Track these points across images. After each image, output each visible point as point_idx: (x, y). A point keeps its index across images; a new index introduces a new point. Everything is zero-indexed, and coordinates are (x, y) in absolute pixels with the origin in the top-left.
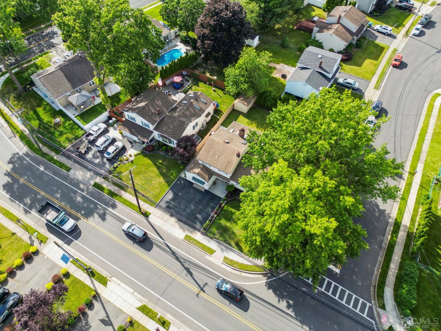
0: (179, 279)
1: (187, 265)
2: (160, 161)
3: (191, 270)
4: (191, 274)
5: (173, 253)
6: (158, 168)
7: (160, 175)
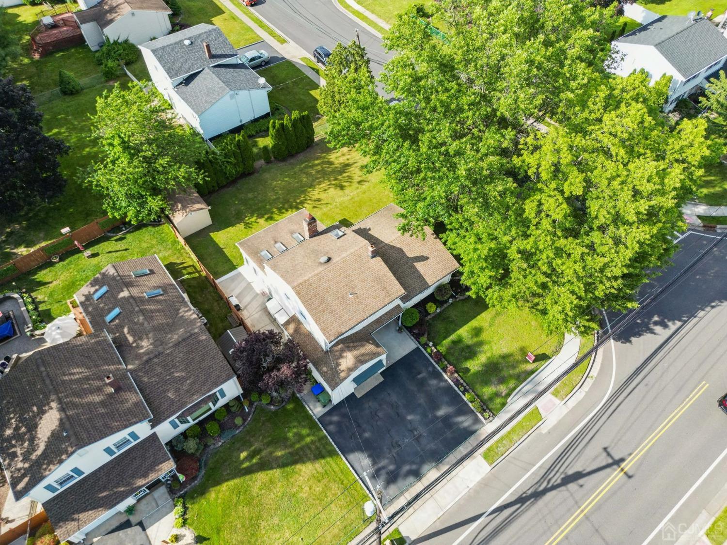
0: (588, 505)
1: (557, 479)
2: (243, 455)
3: (570, 472)
4: (579, 476)
5: (521, 500)
6: (263, 466)
7: (288, 469)
